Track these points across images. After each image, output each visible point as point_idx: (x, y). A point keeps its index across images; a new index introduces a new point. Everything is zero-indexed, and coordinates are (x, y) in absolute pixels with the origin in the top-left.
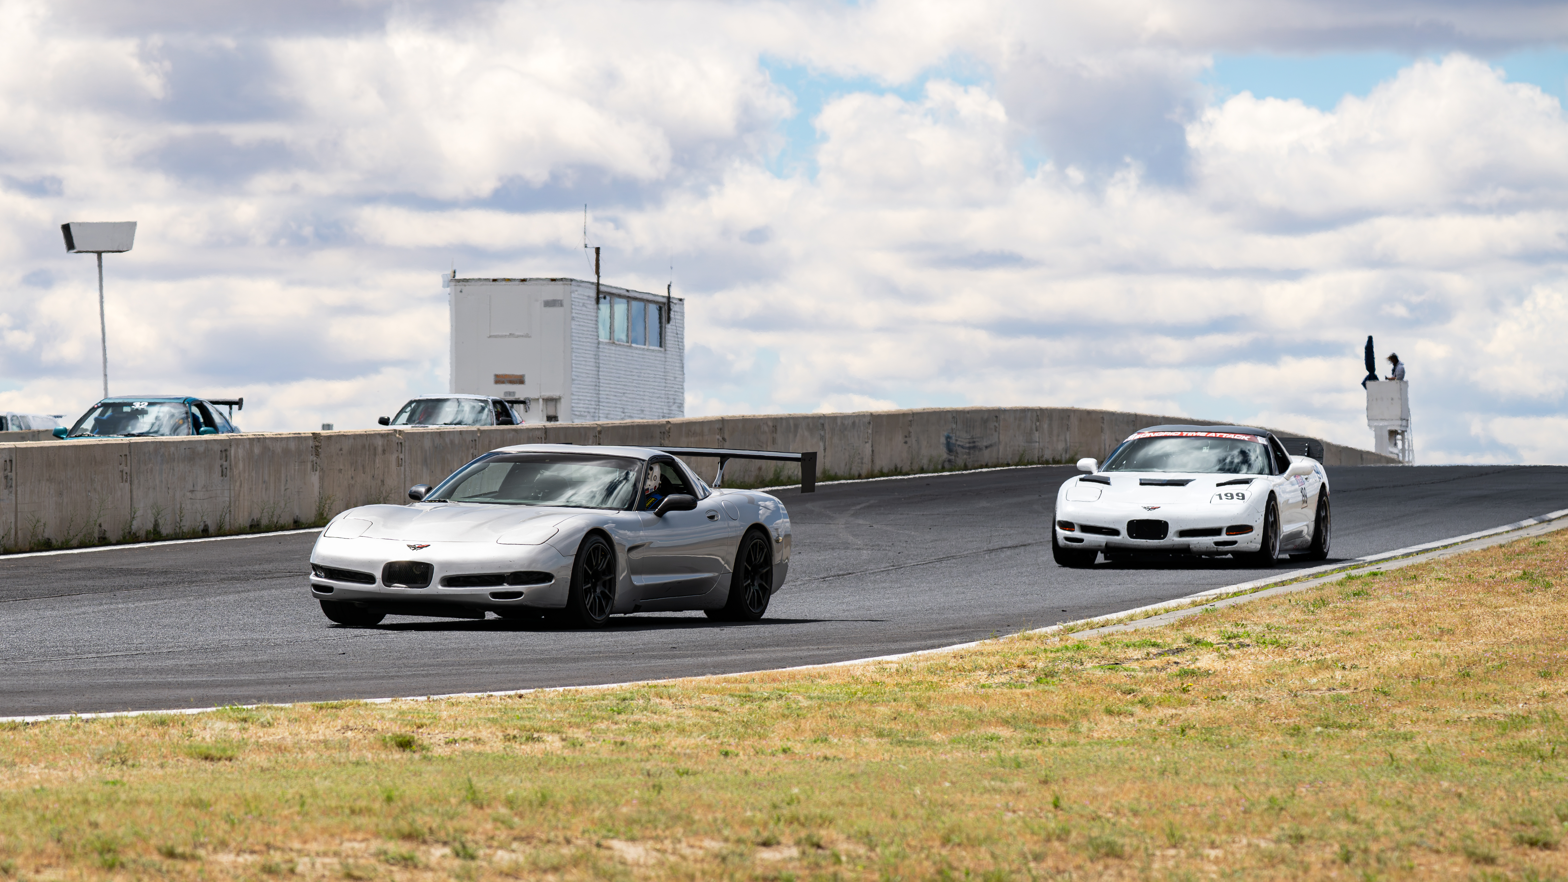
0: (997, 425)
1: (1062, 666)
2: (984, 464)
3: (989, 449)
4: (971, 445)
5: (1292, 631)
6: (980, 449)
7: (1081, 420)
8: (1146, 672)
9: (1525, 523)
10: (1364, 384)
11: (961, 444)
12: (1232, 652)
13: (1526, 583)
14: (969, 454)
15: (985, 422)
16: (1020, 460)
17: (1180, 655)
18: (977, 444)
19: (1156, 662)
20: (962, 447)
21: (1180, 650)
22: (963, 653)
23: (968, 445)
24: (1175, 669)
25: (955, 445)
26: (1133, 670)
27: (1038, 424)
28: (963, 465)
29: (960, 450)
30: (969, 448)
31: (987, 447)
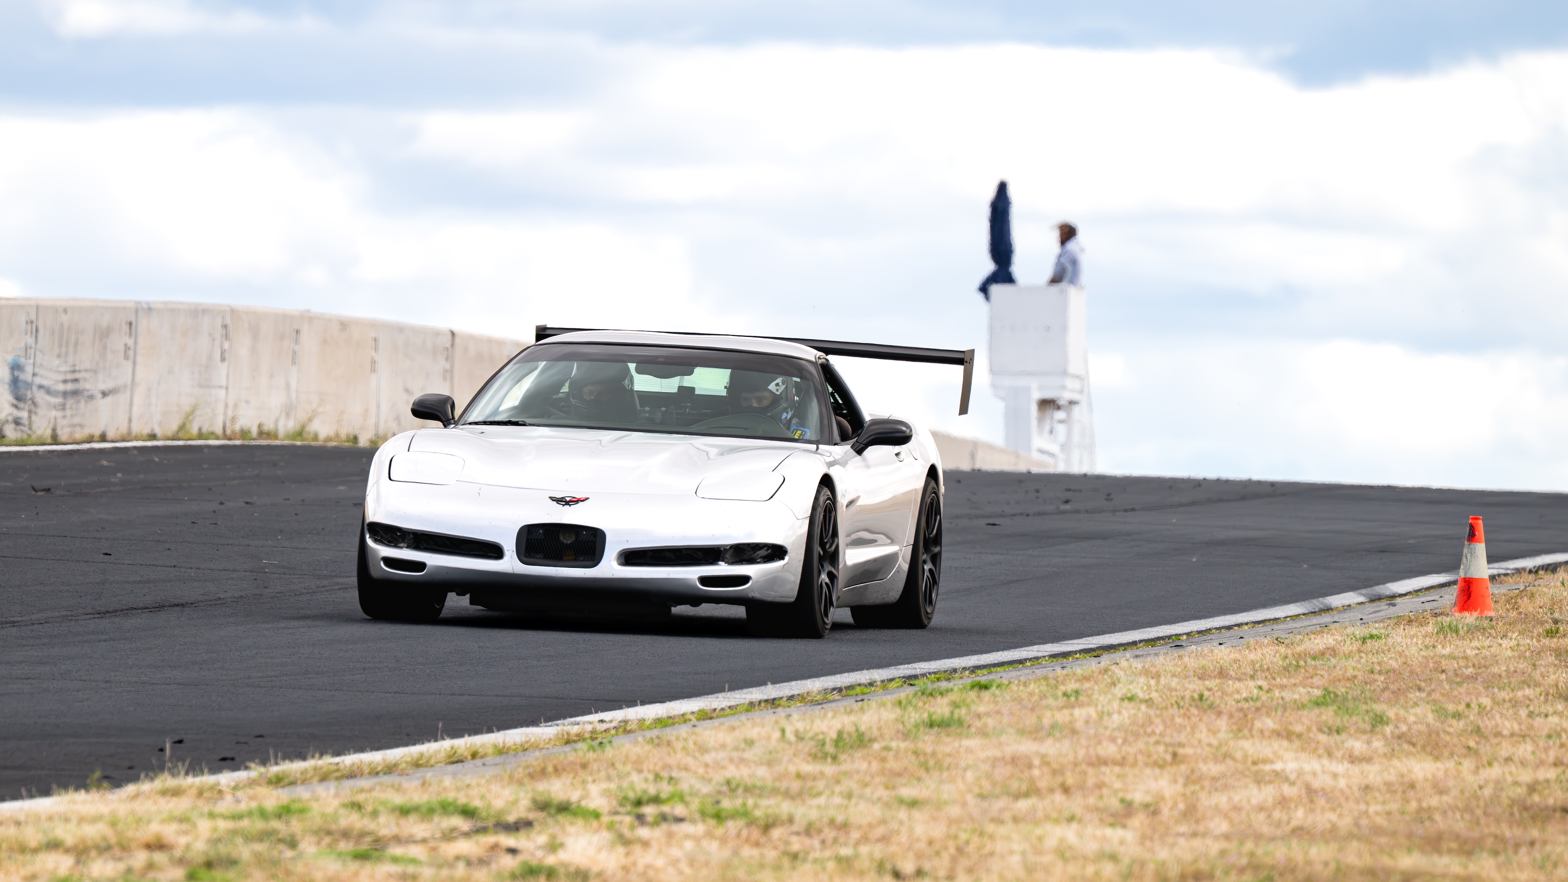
0: (130, 342)
1: (245, 852)
2: (97, 433)
3: (109, 399)
4: (70, 387)
5: (787, 794)
6: (91, 397)
7: (325, 342)
8: (440, 866)
9: (1336, 600)
10: (984, 289)
11: (45, 383)
12: (644, 832)
13: (1328, 715)
14: (63, 407)
15: (103, 334)
16: (182, 427)
17: (522, 834)
18: (81, 386)
19: (464, 847)
20: (49, 391)
21: (521, 826)
22: (22, 818)
23: (61, 387)
24: (508, 862)
25: (29, 385)
26: (414, 861)
27: (226, 345)
28: (48, 433)
29: (41, 397)
30: (65, 394)
31: (104, 394)
